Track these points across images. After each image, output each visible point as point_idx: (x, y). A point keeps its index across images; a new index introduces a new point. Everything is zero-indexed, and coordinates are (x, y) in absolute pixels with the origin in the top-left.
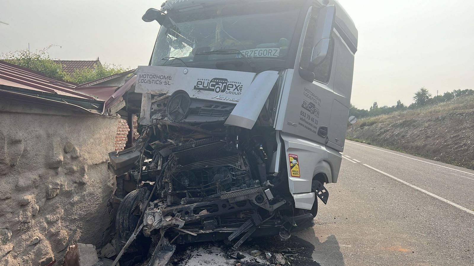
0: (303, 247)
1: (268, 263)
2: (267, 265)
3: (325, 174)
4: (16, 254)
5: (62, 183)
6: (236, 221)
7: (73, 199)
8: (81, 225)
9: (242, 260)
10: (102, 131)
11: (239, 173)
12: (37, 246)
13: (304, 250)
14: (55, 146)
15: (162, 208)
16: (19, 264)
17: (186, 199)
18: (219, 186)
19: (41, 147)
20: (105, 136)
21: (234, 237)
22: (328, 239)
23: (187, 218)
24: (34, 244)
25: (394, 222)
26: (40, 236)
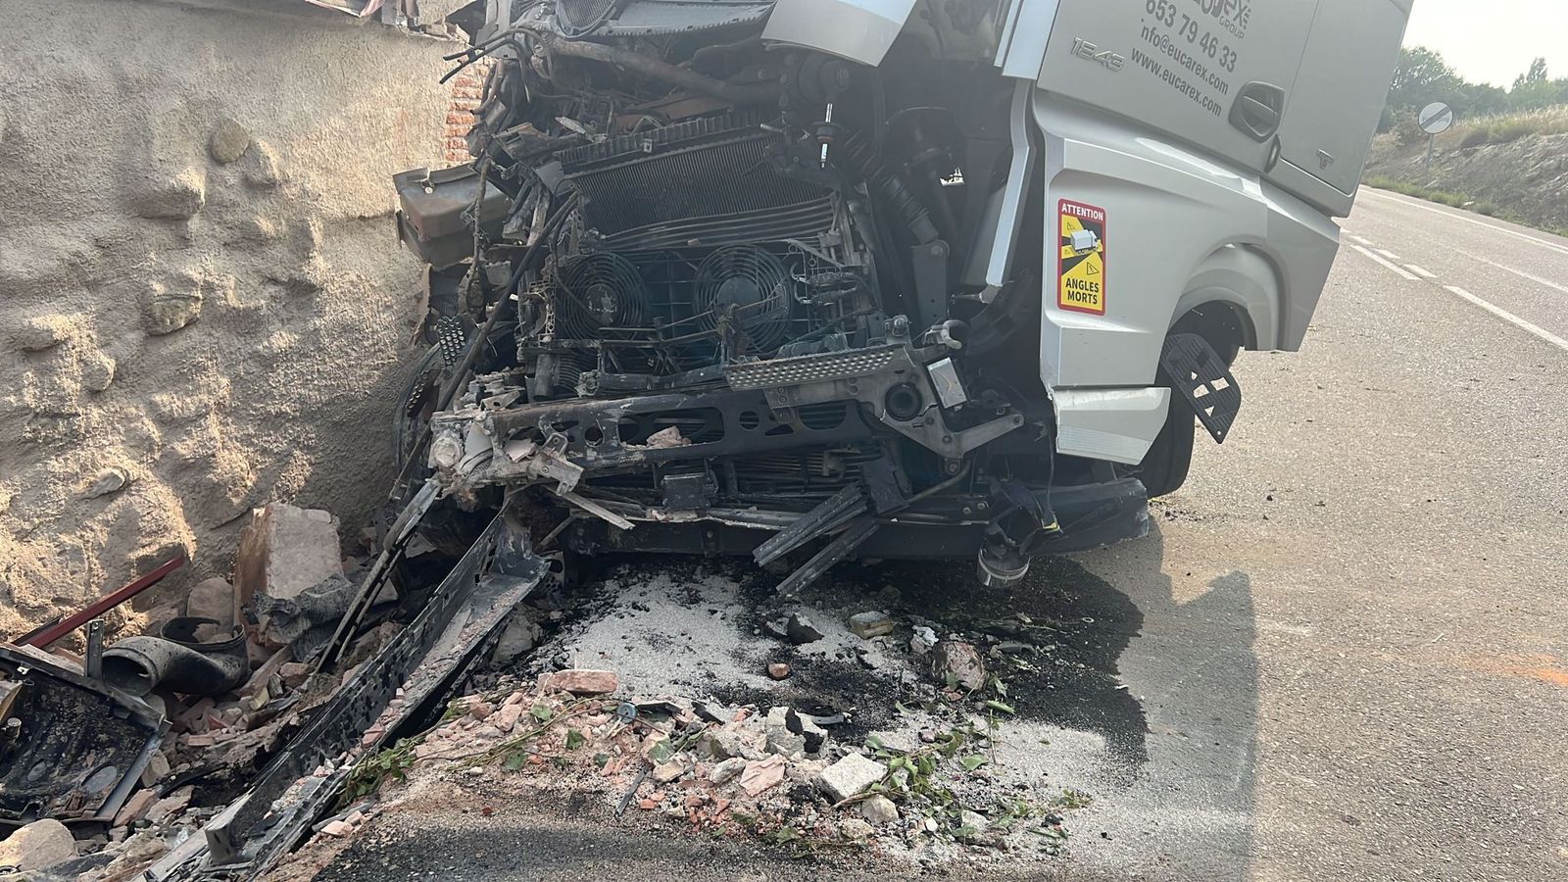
0: (1090, 614)
1: (909, 676)
2: (900, 682)
3: (1244, 311)
4: (27, 526)
5: (208, 278)
6: (801, 483)
7: (266, 343)
8: (311, 439)
9: (805, 649)
10: (386, 89)
11: (826, 278)
12: (120, 501)
13: (1094, 628)
14: (158, 129)
15: (496, 404)
16: (40, 559)
17: (594, 377)
18: (728, 331)
19: (94, 128)
20: (399, 109)
21: (778, 552)
22: (1211, 589)
23: (591, 455)
24: (103, 494)
25: (1535, 536)
26: (126, 468)
